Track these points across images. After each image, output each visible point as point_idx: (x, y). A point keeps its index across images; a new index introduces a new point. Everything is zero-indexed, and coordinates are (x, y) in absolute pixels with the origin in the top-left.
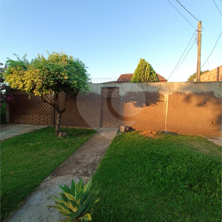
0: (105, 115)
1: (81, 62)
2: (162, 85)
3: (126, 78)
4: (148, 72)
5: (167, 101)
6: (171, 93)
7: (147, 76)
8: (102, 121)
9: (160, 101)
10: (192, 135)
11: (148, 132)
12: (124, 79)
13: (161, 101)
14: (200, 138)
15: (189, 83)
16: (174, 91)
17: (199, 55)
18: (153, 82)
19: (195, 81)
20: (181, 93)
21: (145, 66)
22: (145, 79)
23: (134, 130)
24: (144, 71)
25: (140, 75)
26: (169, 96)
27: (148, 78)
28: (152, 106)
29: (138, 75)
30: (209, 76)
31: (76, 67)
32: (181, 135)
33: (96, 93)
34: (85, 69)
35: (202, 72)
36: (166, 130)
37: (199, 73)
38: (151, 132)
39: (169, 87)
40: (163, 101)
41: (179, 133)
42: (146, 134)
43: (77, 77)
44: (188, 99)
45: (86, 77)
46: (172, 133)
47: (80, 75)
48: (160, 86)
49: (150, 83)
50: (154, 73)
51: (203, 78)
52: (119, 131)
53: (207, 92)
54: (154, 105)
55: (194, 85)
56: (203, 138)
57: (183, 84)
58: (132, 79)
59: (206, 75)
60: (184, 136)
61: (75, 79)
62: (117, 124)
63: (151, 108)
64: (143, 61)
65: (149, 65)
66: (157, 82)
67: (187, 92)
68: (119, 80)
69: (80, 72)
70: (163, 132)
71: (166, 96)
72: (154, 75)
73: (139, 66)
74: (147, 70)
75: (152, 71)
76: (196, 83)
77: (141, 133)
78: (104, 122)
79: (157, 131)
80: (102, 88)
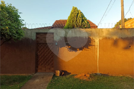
0: (40, 60)
1: (14, 7)
2: (93, 31)
3: (61, 23)
4: (80, 19)
5: (98, 45)
6: (101, 39)
7: (79, 22)
8: (37, 67)
9: (91, 45)
10: (121, 76)
11: (82, 75)
12: (59, 25)
13: (93, 45)
14: (128, 78)
15: (115, 29)
16: (103, 36)
17: (123, 5)
18: (85, 28)
19: (121, 28)
20: (109, 38)
21: (77, 13)
22: (78, 25)
23: (69, 73)
24: (77, 18)
25: (73, 21)
26: (100, 40)
27: (80, 25)
28: (85, 50)
29: (71, 22)
30: (131, 23)
31: (9, 13)
32: (112, 76)
33: (30, 38)
34: (18, 14)
35: (126, 19)
36: (98, 72)
37: (123, 21)
38: (85, 75)
39: (99, 33)
40: (94, 45)
41: (110, 74)
42: (80, 77)
43: (9, 22)
44: (115, 43)
45: (19, 22)
46: (104, 75)
47: (13, 20)
48: (91, 31)
49: (82, 29)
50: (86, 20)
51: (127, 25)
52: (54, 75)
53: (131, 37)
54: (86, 49)
55: (120, 31)
56: (130, 78)
57: (111, 30)
58: (66, 25)
59: (129, 22)
60: (114, 77)
61: (7, 25)
62: (53, 69)
63: (84, 52)
64: (75, 9)
65: (81, 12)
66: (88, 28)
67: (115, 38)
68: (54, 25)
69: (13, 18)
70: (96, 74)
71: (97, 41)
72: (85, 21)
73: (72, 13)
74: (79, 18)
75: (84, 18)
76: (121, 29)
77: (76, 77)
78: (40, 67)
79: (90, 73)
80: (37, 34)
